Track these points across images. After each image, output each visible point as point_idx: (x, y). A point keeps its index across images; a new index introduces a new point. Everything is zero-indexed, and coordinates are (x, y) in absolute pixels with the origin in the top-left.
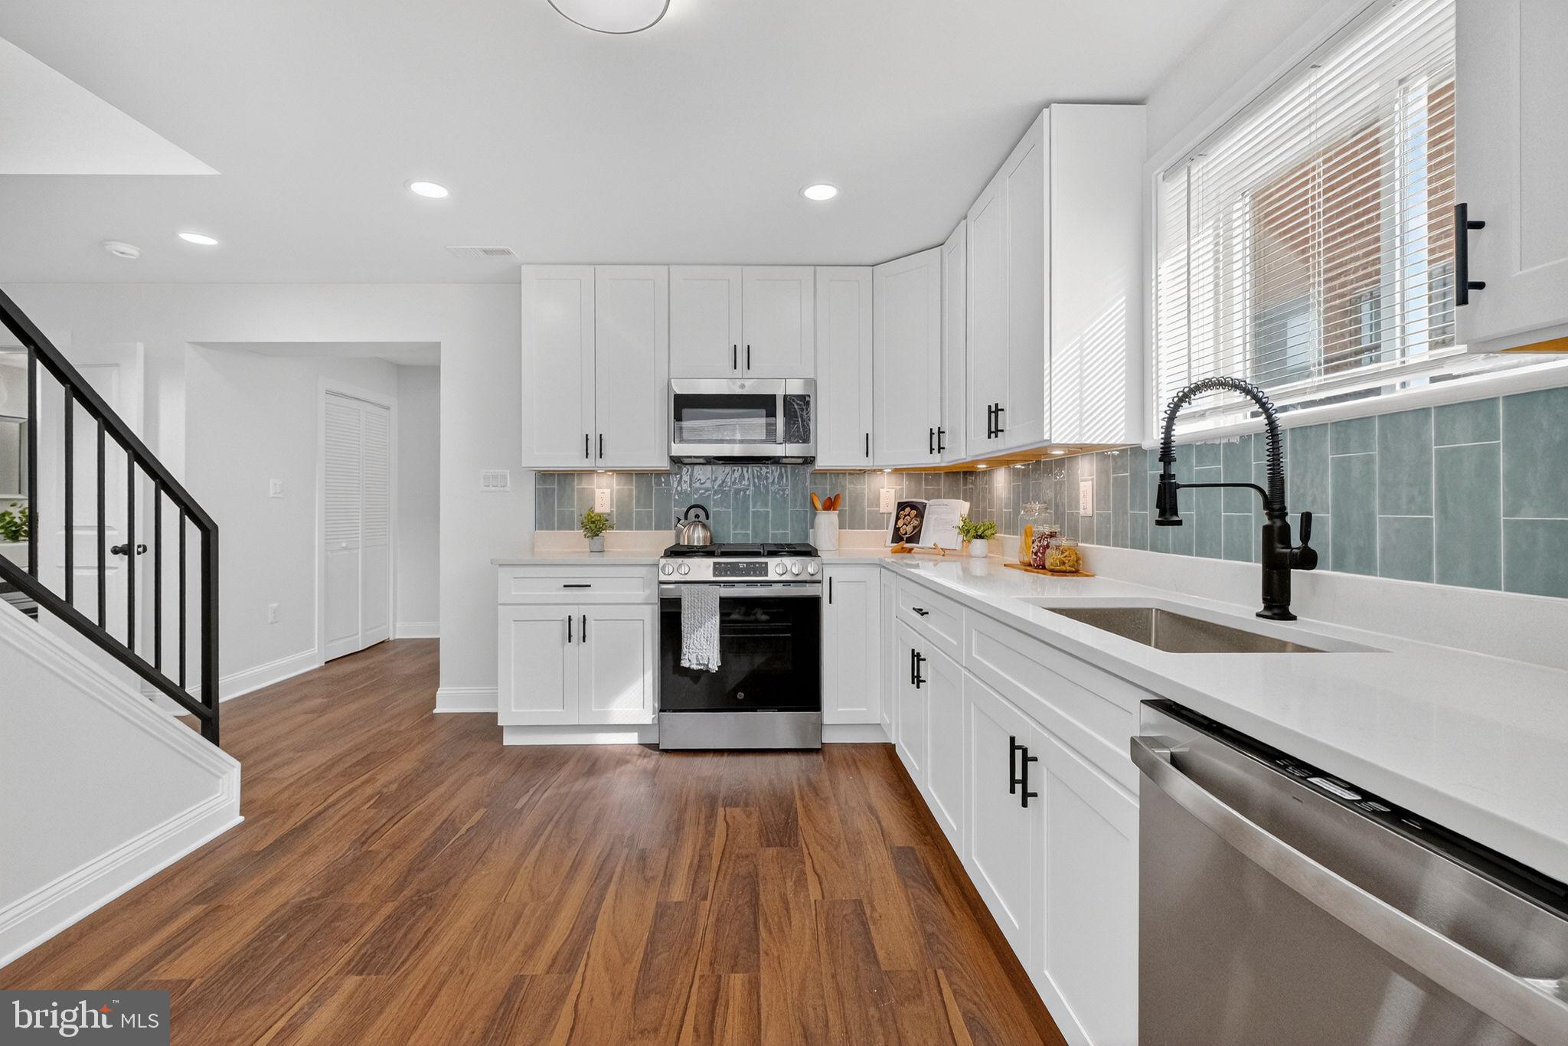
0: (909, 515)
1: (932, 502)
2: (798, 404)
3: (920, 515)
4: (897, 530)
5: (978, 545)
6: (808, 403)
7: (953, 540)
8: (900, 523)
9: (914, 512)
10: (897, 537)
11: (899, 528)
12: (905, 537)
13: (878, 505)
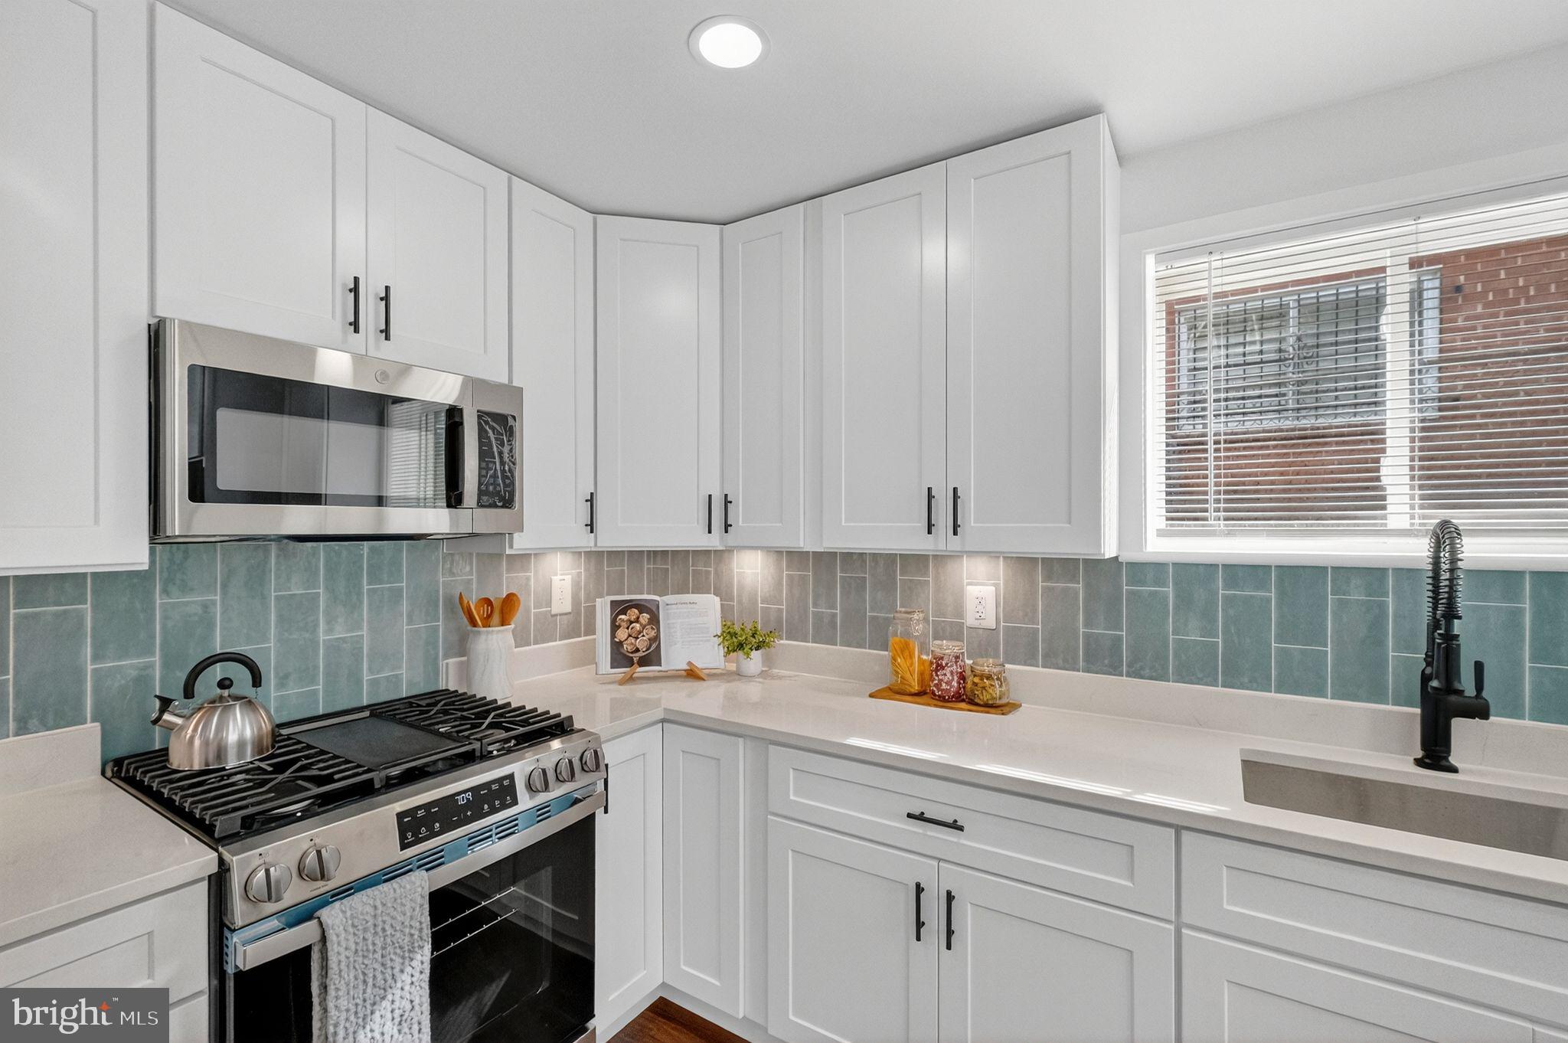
0: (637, 620)
1: (669, 598)
2: (493, 429)
3: (655, 620)
4: (617, 646)
5: (754, 661)
6: (510, 432)
7: (710, 655)
8: (622, 634)
9: (645, 617)
10: (620, 657)
11: (621, 643)
12: (636, 657)
13: (549, 604)
